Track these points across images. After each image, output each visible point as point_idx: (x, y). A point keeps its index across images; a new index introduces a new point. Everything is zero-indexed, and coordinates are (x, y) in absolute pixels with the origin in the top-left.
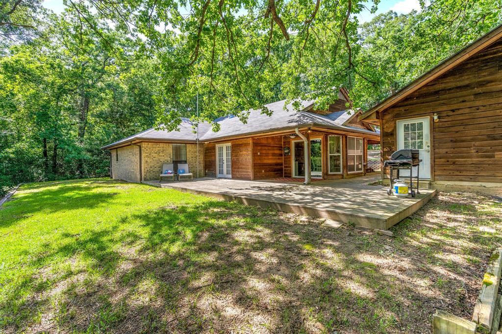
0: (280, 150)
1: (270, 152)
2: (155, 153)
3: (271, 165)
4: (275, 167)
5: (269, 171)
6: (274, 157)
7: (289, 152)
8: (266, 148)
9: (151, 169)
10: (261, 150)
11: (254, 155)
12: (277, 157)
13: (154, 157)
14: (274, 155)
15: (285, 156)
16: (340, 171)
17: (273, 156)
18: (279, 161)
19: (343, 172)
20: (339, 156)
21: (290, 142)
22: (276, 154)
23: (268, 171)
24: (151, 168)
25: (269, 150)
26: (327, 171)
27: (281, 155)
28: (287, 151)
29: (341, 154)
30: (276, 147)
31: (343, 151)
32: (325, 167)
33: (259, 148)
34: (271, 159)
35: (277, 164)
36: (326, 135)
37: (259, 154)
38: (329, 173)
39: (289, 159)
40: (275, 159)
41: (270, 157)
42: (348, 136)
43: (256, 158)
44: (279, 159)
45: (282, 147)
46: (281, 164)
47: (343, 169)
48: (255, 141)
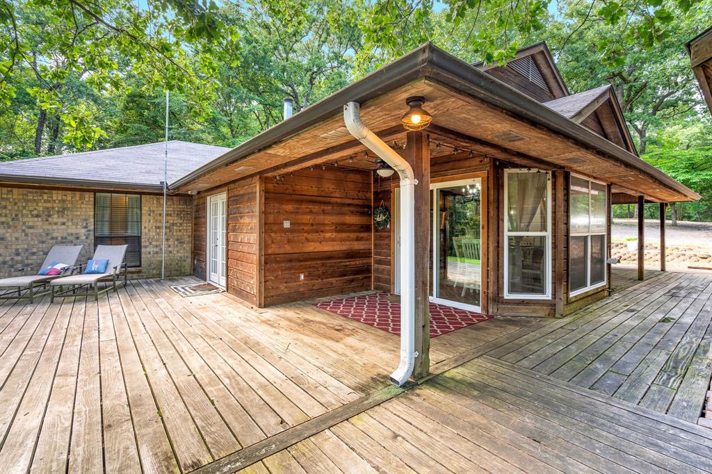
0: (363, 214)
1: (329, 219)
2: (32, 216)
3: (329, 258)
4: (347, 262)
5: (324, 275)
6: (344, 235)
7: (386, 221)
8: (316, 208)
9: (19, 258)
10: (296, 213)
11: (268, 227)
12: (353, 235)
13: (31, 227)
14: (341, 228)
15: (377, 231)
16: (542, 291)
17: (337, 231)
18: (358, 246)
19: (554, 295)
20: (542, 239)
21: (389, 192)
22: (350, 225)
23: (319, 277)
24: (18, 254)
25: (324, 212)
26: (499, 289)
27: (367, 228)
28: (380, 218)
29: (548, 234)
30: (349, 205)
31: (554, 224)
32: (491, 273)
33: (289, 207)
34: (333, 240)
35: (351, 255)
36: (498, 168)
37: (287, 224)
38: (507, 295)
39: (386, 242)
40: (342, 240)
41: (328, 235)
42: (573, 174)
43: (276, 236)
44: (358, 239)
45: (369, 207)
46: (367, 254)
47: (554, 283)
48: (270, 186)
